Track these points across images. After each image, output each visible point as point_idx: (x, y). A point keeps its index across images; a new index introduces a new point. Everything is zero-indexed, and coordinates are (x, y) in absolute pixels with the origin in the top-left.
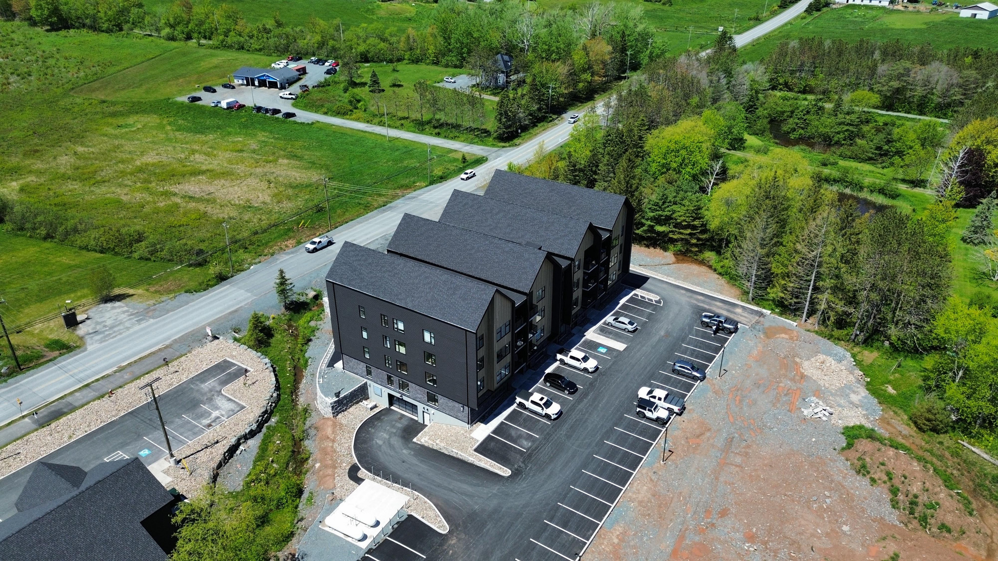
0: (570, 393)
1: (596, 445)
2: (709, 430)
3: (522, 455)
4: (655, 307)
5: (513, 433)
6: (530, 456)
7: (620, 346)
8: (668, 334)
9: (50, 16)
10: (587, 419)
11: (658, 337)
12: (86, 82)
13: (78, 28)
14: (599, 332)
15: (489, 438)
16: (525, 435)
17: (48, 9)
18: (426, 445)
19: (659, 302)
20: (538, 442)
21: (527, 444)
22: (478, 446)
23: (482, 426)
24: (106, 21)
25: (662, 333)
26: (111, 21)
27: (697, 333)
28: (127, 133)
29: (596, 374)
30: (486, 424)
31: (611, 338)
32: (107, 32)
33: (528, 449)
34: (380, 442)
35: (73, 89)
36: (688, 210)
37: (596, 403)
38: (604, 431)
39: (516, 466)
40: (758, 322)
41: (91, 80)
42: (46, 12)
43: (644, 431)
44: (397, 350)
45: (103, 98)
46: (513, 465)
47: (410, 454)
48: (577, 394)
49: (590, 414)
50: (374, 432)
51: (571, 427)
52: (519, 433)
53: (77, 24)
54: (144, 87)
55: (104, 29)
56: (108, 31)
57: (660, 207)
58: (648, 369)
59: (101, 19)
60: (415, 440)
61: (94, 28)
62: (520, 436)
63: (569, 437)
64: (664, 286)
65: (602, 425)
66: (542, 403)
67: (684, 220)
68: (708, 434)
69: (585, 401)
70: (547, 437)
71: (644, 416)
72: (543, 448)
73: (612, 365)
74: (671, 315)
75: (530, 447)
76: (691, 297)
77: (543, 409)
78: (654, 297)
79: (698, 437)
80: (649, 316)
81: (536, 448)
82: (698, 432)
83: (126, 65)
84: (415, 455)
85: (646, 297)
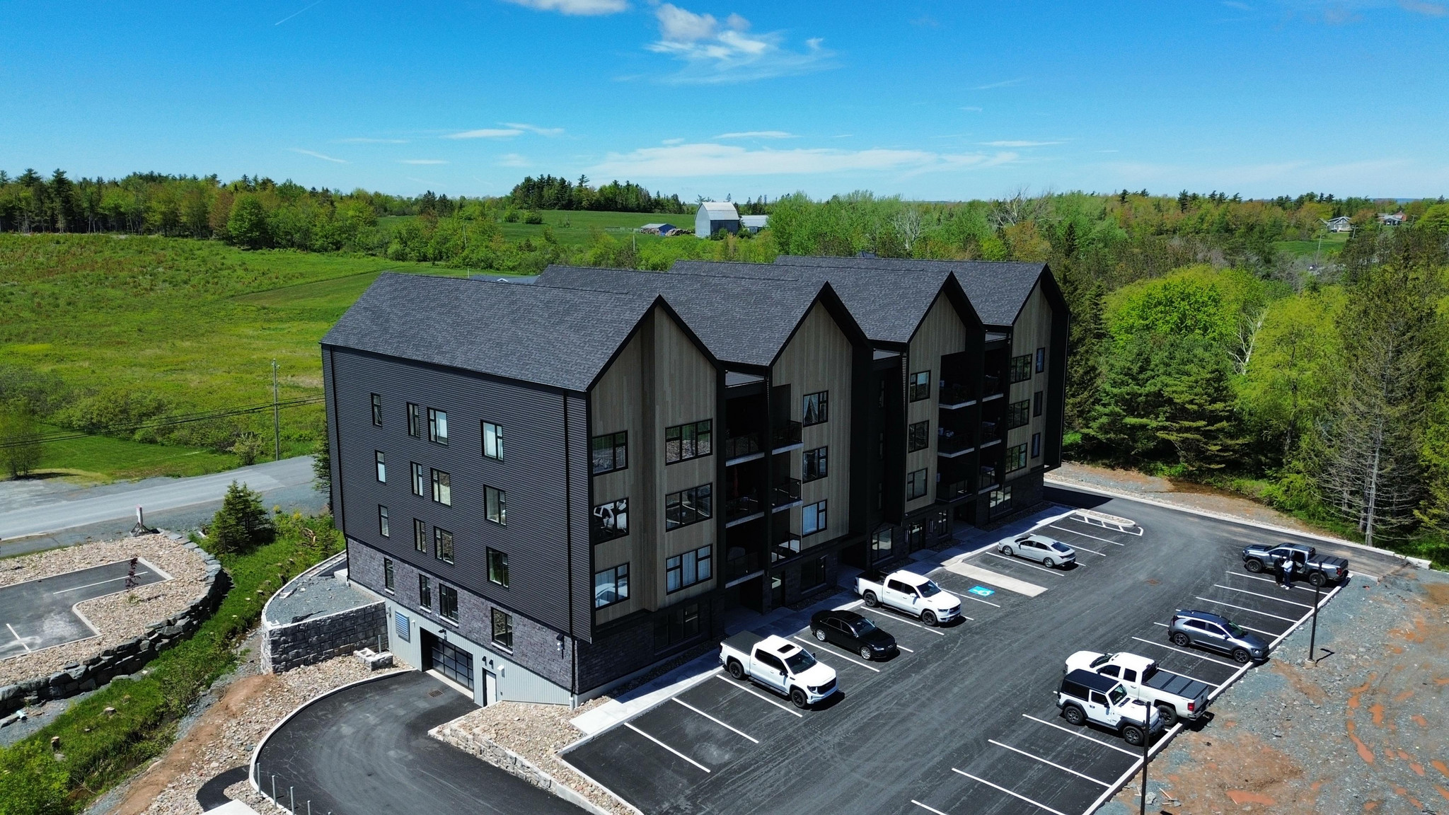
0: (875, 658)
1: (926, 776)
2: (1295, 773)
3: (692, 781)
4: (1126, 537)
5: (690, 728)
6: (717, 784)
7: (1031, 590)
8: (1154, 580)
9: (250, 230)
10: (912, 714)
11: (1130, 582)
12: (255, 290)
13: (285, 247)
14: (977, 562)
15: (620, 732)
16: (721, 735)
17: (250, 220)
18: (453, 741)
19: (1135, 529)
20: (752, 754)
21: (715, 754)
22: (580, 749)
23: (612, 704)
24: (322, 237)
25: (1142, 577)
26: (327, 238)
27: (1236, 582)
28: (269, 335)
29: (954, 631)
30: (622, 701)
31: (1008, 575)
32: (319, 252)
33: (715, 769)
34: (346, 730)
35: (233, 296)
36: (1196, 382)
37: (944, 684)
38: (956, 744)
39: (666, 806)
40: (1397, 575)
41: (265, 289)
42: (247, 225)
43: (1079, 757)
44: (437, 499)
45: (267, 305)
46: (659, 803)
47: (400, 760)
48: (894, 664)
49: (923, 705)
50: (350, 712)
51: (861, 729)
52: (706, 728)
53: (284, 242)
54: (329, 297)
55: (316, 247)
56: (322, 250)
57: (1134, 379)
58: (1101, 631)
59: (316, 235)
60: (433, 732)
61: (305, 247)
62: (707, 737)
63: (845, 749)
64: (1147, 510)
65: (953, 732)
66: (783, 657)
67: (1191, 402)
68: (1294, 784)
69: (915, 678)
70: (783, 744)
71: (1084, 721)
72: (763, 770)
73: (1001, 618)
74: (1165, 550)
75: (726, 764)
76: (1213, 528)
77: (784, 672)
78: (1122, 523)
79: (1261, 786)
80: (1108, 550)
81: (743, 768)
82: (1258, 774)
83: (324, 278)
84: (410, 764)
85: (1103, 520)
